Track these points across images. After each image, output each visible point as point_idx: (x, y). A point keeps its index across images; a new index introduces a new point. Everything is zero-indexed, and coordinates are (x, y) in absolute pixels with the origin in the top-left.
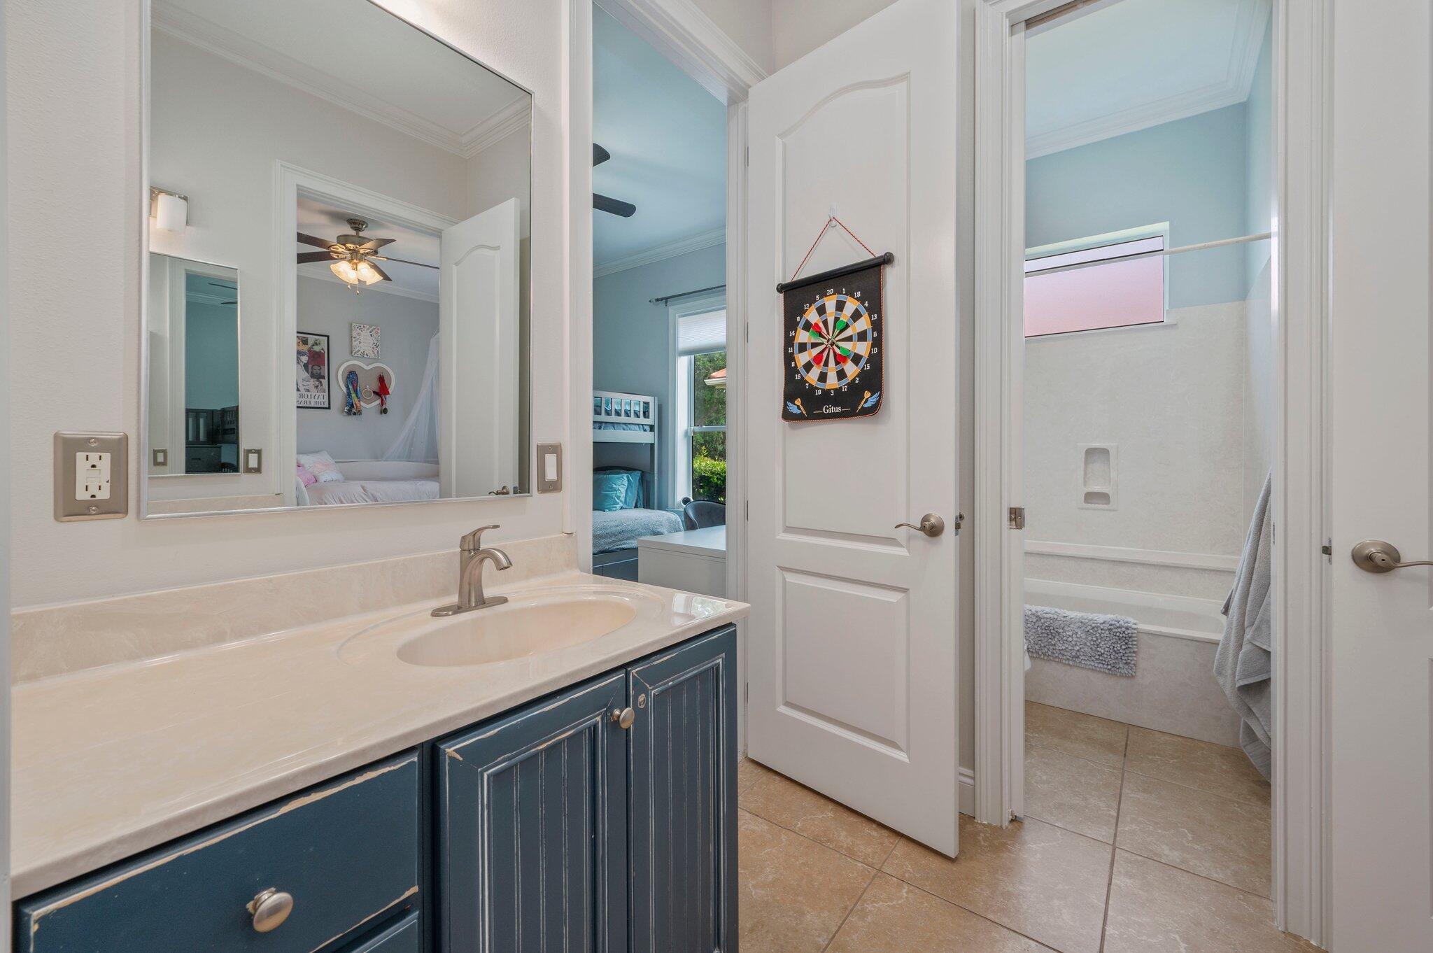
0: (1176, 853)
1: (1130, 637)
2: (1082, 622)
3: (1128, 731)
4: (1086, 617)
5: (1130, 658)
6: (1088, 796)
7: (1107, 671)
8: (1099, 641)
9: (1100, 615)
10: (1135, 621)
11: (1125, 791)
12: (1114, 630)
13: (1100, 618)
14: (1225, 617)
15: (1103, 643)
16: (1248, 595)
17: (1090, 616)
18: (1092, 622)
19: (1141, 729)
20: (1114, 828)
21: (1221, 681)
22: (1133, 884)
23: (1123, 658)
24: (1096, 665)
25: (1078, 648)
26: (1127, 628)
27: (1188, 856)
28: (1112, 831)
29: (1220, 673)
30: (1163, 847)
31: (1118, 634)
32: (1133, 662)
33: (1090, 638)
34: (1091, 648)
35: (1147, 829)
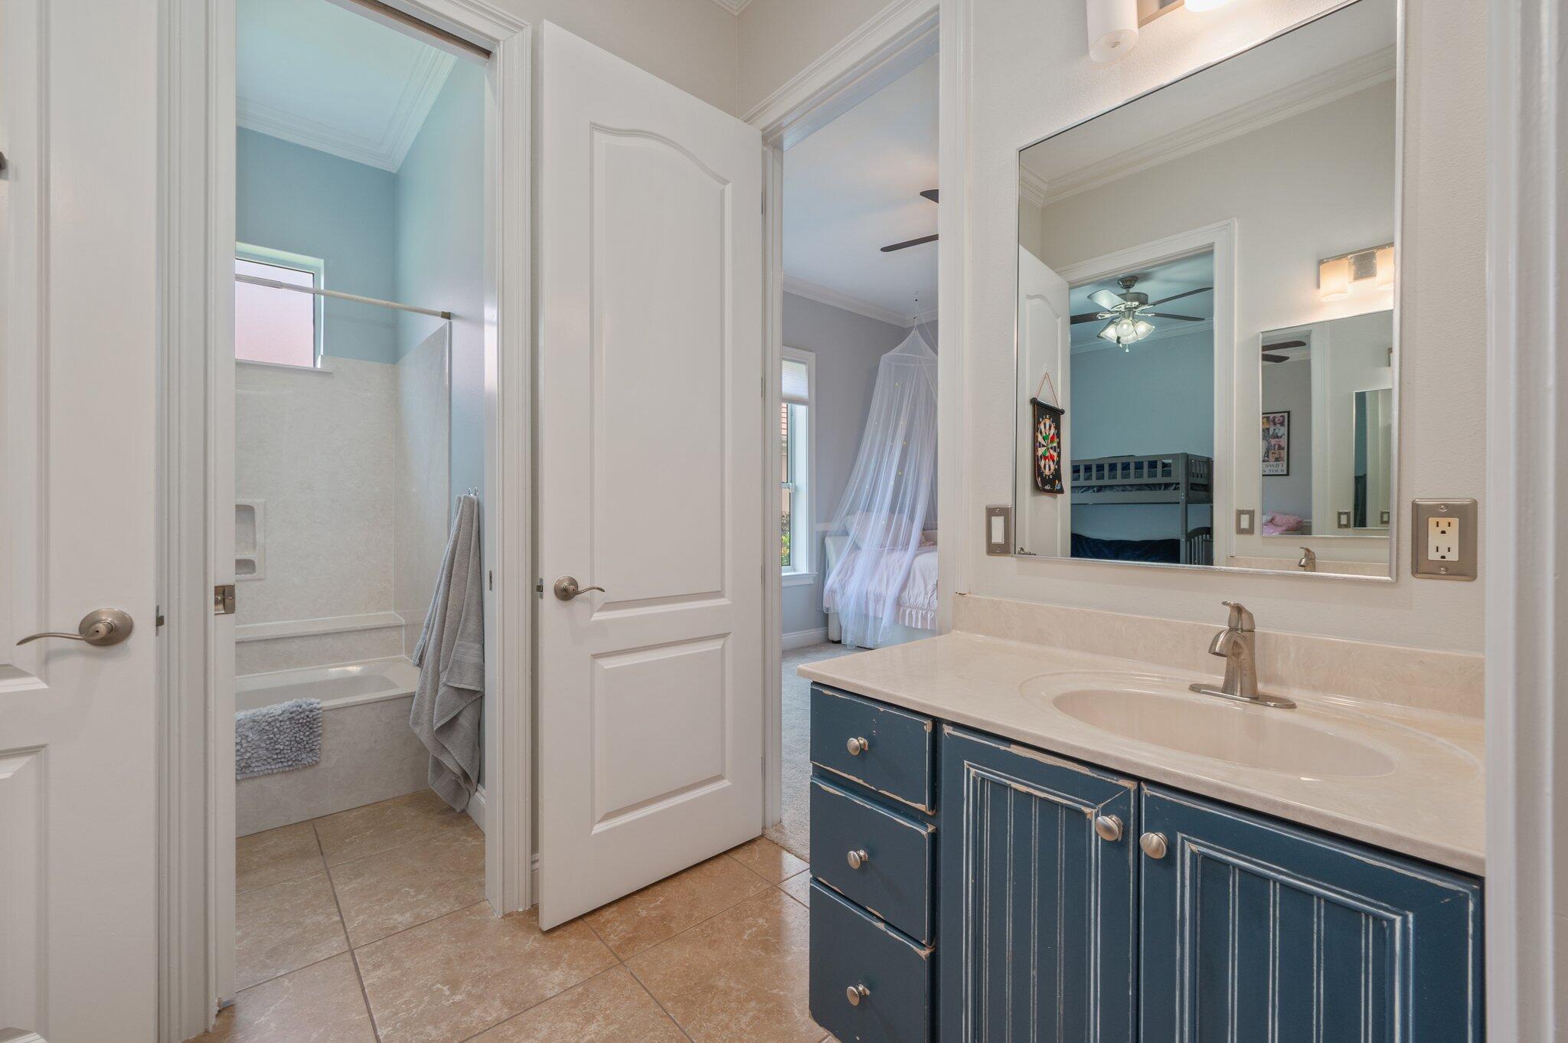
0: (408, 915)
1: (314, 720)
2: (254, 721)
3: (314, 827)
4: (259, 714)
5: (315, 744)
6: (301, 920)
7: (287, 769)
8: (278, 736)
9: (275, 706)
10: (318, 700)
11: (338, 888)
12: (296, 718)
13: (277, 709)
14: (419, 669)
15: (282, 737)
16: (441, 642)
17: (264, 710)
18: (267, 716)
19: (326, 818)
20: (343, 932)
21: (417, 730)
22: (384, 972)
23: (307, 746)
24: (273, 767)
25: (248, 755)
26: (311, 711)
27: (418, 910)
28: (343, 937)
29: (416, 723)
30: (395, 917)
31: (301, 721)
32: (317, 747)
33: (266, 737)
34: (267, 749)
35: (374, 911)
